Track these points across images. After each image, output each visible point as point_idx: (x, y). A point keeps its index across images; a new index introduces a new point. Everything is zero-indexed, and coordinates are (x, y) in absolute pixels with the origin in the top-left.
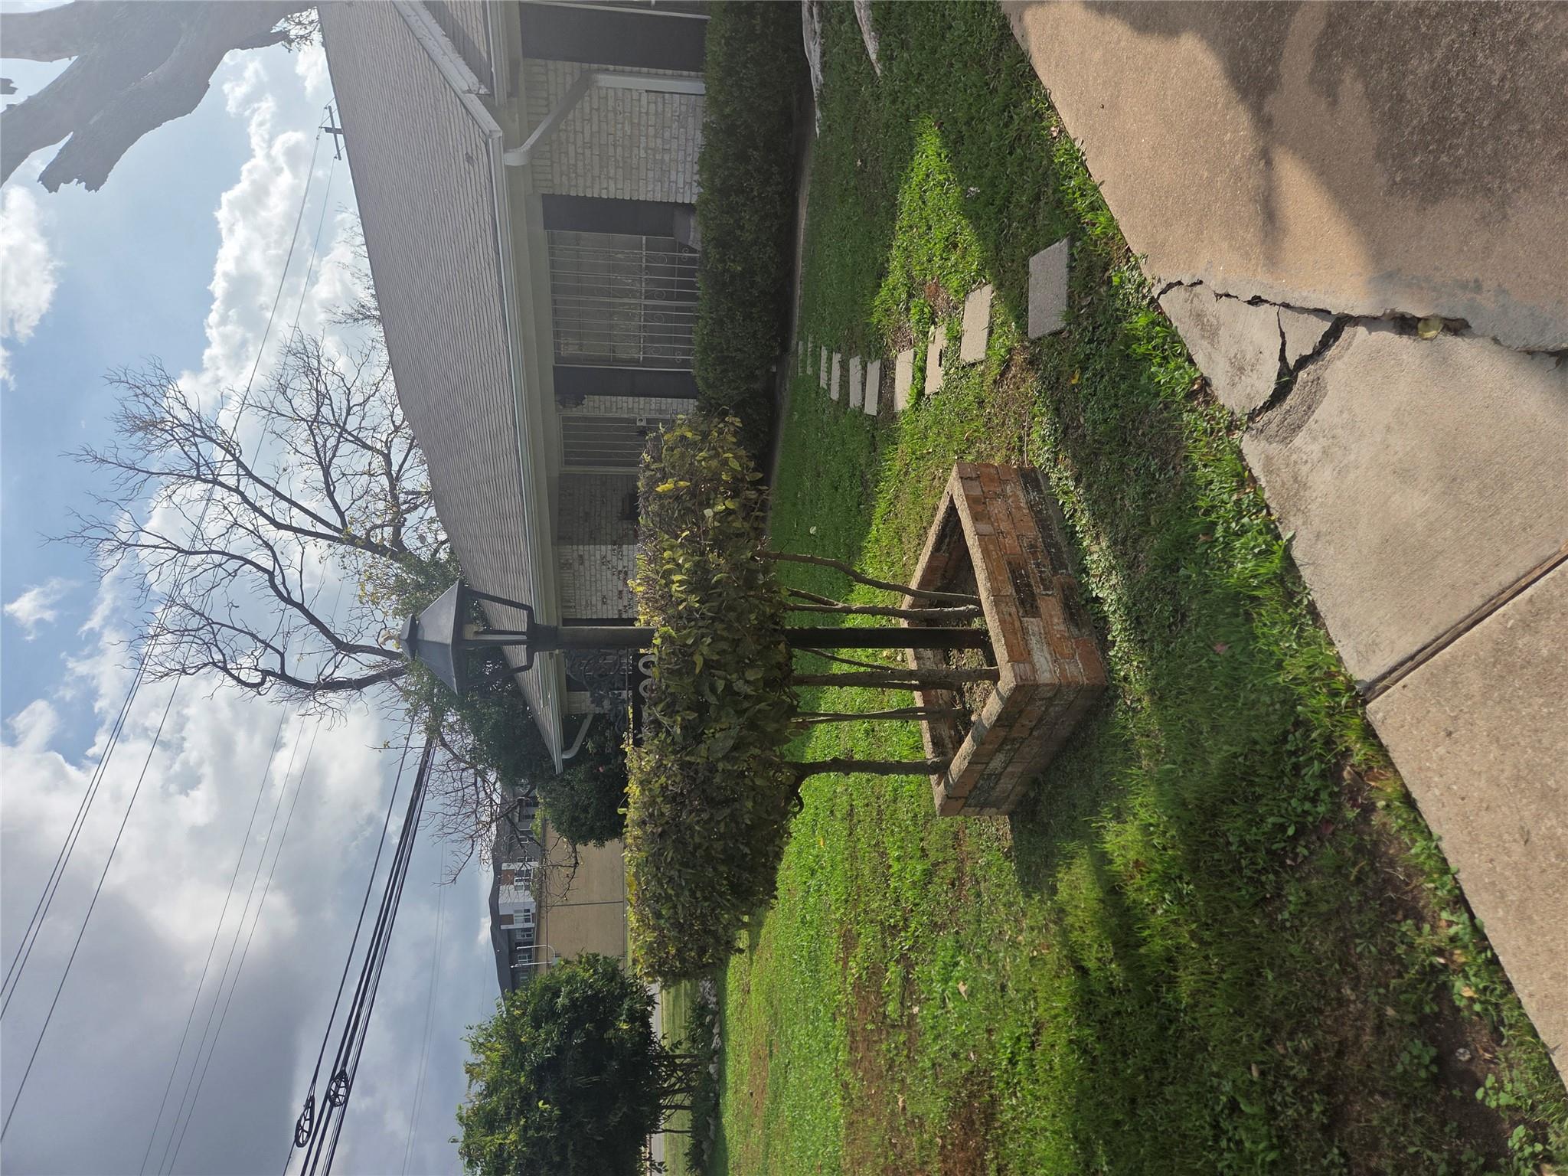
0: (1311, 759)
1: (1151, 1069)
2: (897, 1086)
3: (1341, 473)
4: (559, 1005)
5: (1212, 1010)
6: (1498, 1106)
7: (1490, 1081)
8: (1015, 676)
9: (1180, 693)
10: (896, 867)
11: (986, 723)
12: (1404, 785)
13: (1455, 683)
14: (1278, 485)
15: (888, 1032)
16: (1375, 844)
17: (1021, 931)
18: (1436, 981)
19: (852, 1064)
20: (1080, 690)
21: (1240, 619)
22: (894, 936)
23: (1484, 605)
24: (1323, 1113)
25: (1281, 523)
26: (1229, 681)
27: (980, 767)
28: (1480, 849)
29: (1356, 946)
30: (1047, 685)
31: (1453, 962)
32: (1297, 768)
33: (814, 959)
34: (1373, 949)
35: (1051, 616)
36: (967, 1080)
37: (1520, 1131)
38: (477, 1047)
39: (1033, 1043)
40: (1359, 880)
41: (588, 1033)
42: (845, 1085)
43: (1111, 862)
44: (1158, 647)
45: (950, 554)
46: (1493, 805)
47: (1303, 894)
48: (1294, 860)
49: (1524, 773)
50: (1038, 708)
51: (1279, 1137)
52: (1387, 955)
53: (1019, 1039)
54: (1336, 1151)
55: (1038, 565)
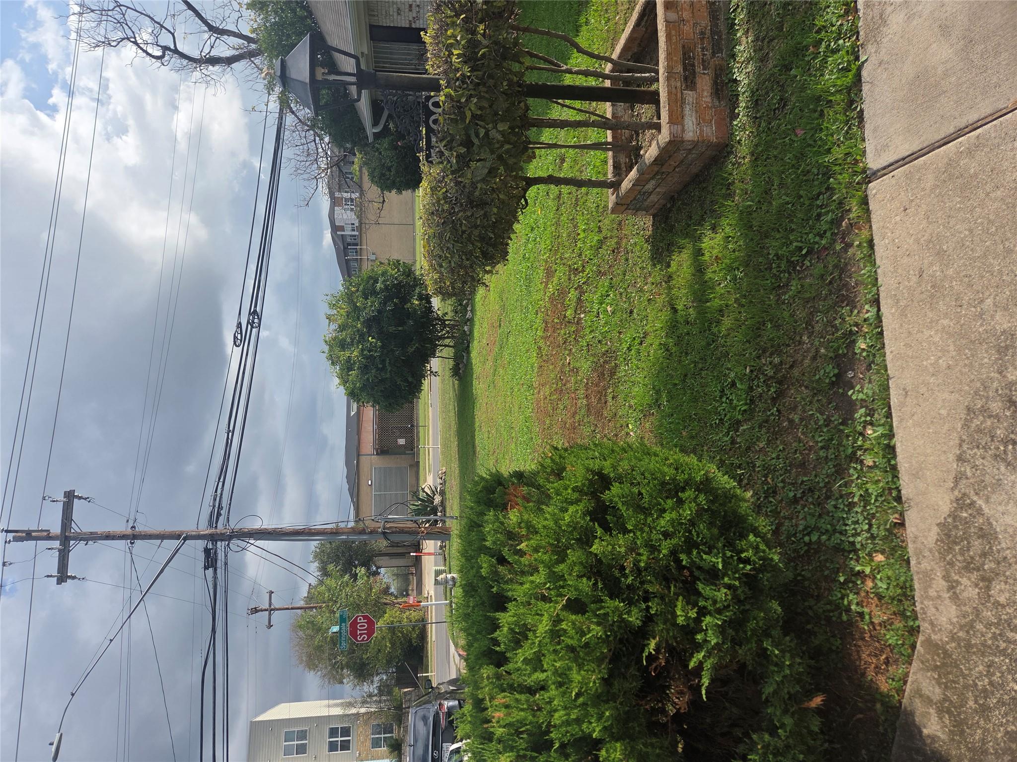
0: (828, 212)
1: (698, 362)
2: (567, 352)
3: (910, 18)
4: (378, 288)
5: (735, 339)
6: (857, 399)
7: (858, 387)
8: (670, 134)
9: (768, 158)
10: (582, 235)
11: (647, 161)
12: (872, 235)
13: (919, 179)
14: (869, 18)
15: (566, 325)
16: (846, 264)
17: (647, 283)
18: (850, 338)
19: (545, 338)
20: (710, 145)
21: (816, 115)
22: (576, 275)
23: (954, 133)
24: (775, 392)
25: (862, 48)
26: (799, 155)
27: (639, 188)
28: (896, 276)
29: (817, 316)
30: (689, 141)
31: (861, 331)
32: (819, 215)
33: (529, 280)
34: (825, 319)
35: (703, 90)
36: (604, 354)
37: (863, 411)
38: (332, 306)
39: (642, 341)
40: (831, 282)
41: (395, 304)
42: (539, 348)
43: (703, 255)
44: (763, 124)
45: (647, 29)
46: (912, 254)
47: (799, 287)
48: (801, 267)
49: (933, 239)
50: (682, 155)
51: (751, 400)
52: (830, 323)
53: (634, 339)
54: (775, 409)
55: (703, 49)
